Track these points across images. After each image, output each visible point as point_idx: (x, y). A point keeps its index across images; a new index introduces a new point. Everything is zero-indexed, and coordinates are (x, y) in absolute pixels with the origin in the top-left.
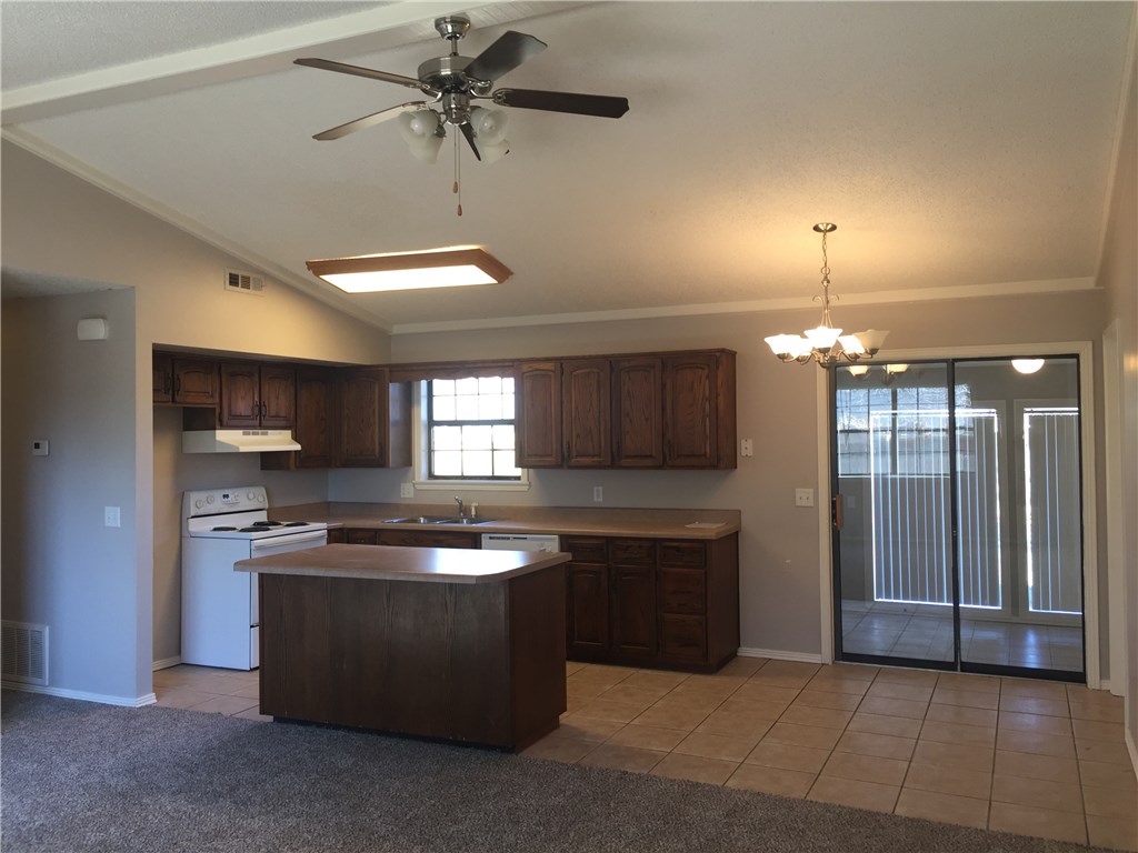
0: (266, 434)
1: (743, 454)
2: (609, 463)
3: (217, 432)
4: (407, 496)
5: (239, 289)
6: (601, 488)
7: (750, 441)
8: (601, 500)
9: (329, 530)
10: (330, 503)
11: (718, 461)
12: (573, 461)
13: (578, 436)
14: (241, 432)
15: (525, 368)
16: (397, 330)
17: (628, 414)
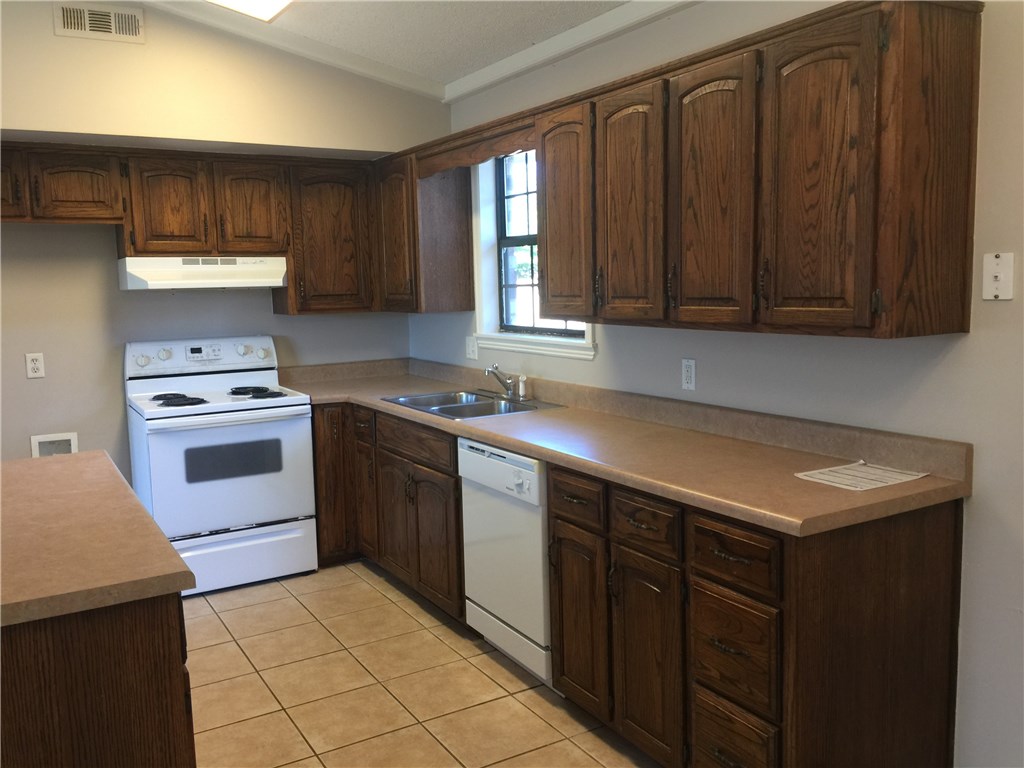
0: (235, 263)
1: (988, 294)
2: (660, 315)
3: (128, 260)
4: (472, 357)
5: (113, 36)
6: (692, 363)
7: (1008, 257)
8: (692, 387)
9: (314, 407)
10: (409, 359)
11: (874, 314)
12: (607, 307)
13: (614, 255)
14: (180, 259)
15: (545, 123)
16: (451, 91)
17: (691, 200)
